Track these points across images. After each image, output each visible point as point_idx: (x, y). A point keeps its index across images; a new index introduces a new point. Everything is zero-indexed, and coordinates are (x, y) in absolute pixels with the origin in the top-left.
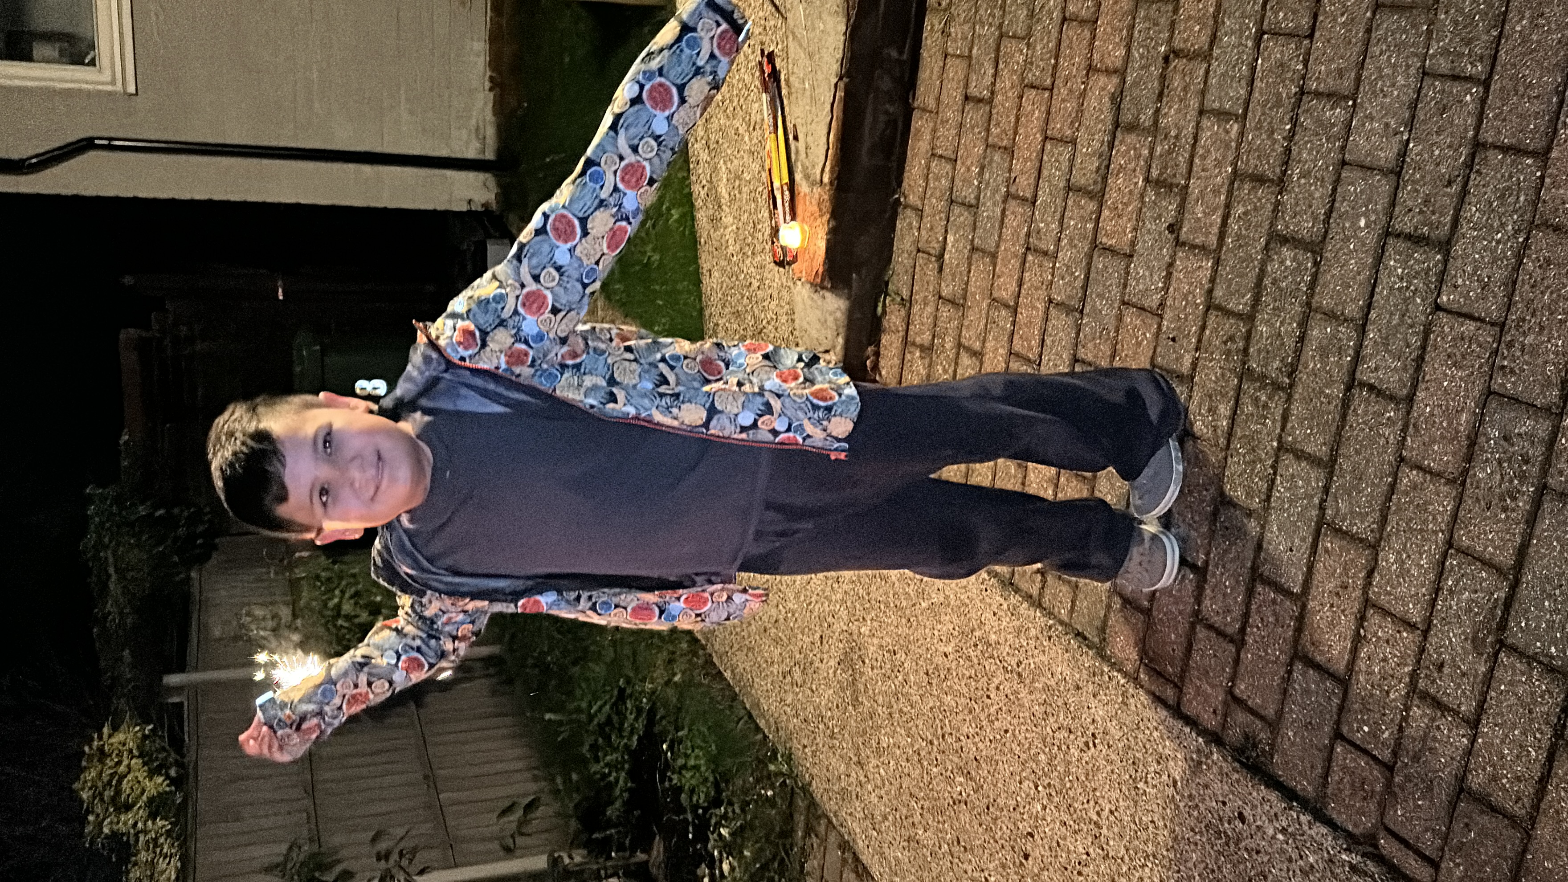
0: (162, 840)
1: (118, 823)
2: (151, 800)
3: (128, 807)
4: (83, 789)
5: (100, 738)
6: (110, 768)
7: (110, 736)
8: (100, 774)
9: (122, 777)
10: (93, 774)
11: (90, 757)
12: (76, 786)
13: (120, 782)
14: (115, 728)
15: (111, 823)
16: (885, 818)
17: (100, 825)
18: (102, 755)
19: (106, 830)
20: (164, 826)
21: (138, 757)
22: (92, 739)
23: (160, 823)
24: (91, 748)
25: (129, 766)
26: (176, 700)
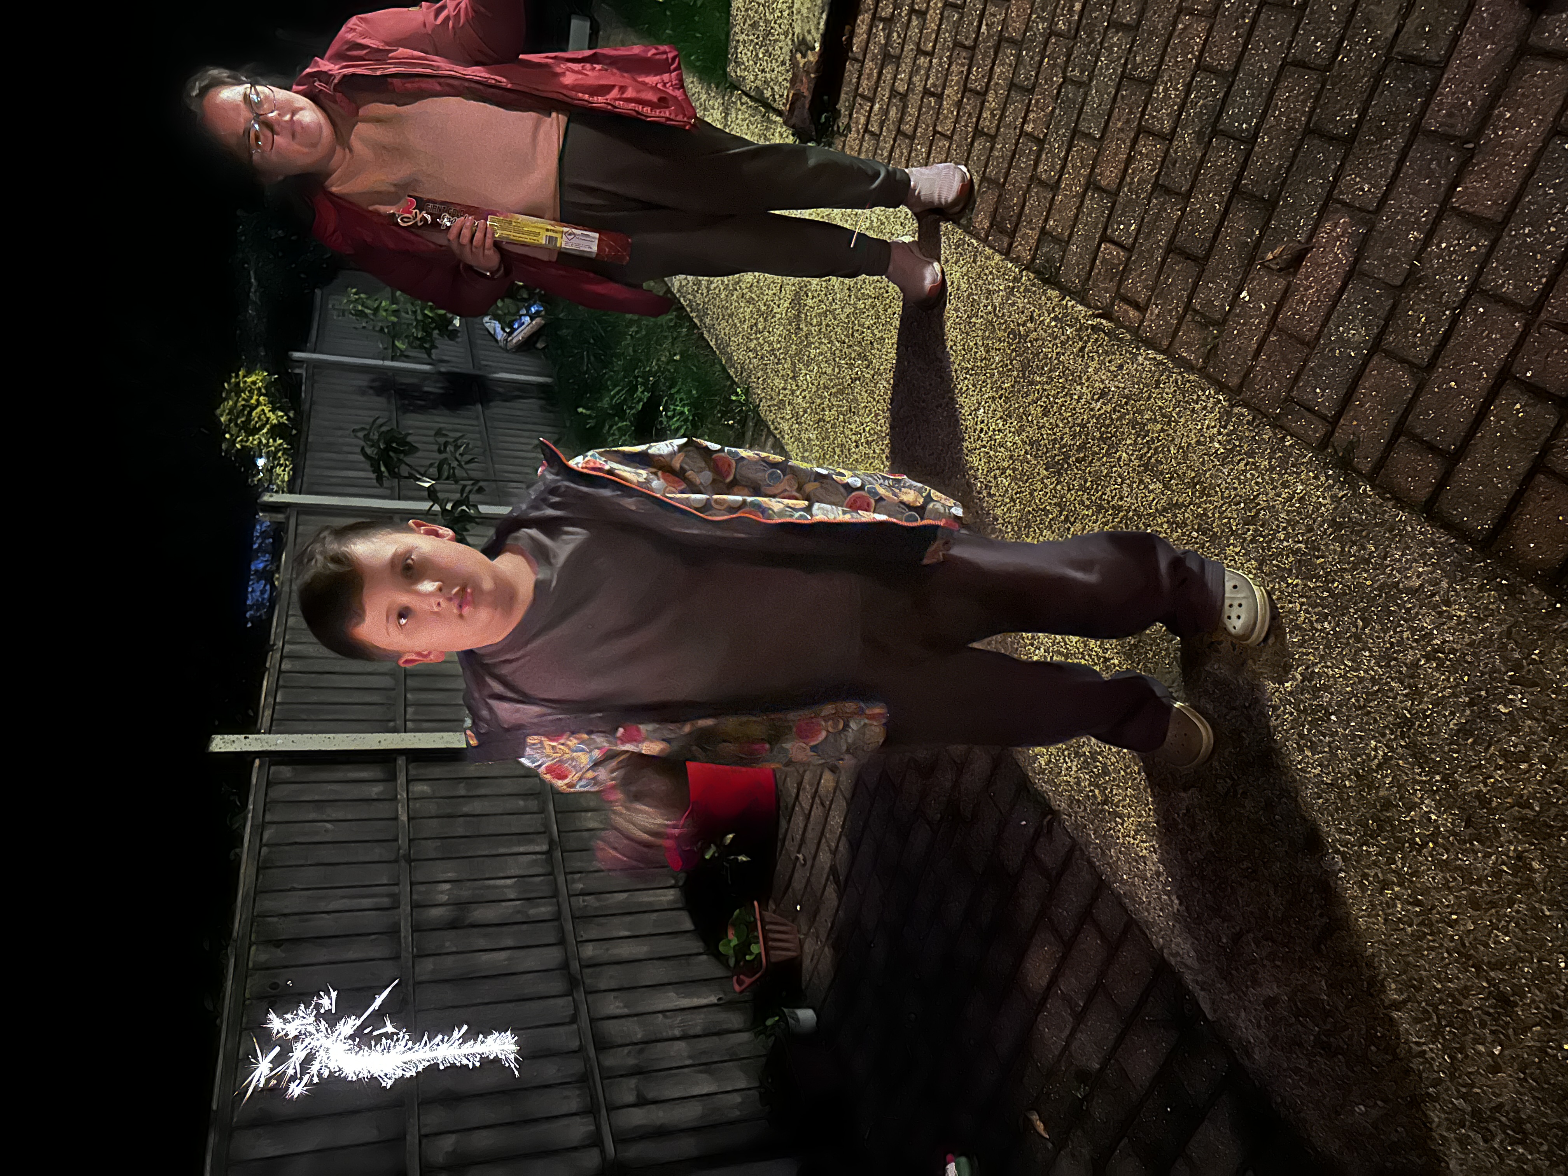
0: (280, 454)
1: (247, 441)
2: (274, 426)
3: (256, 431)
4: (222, 415)
5: (237, 376)
6: (244, 399)
7: (244, 377)
8: (236, 403)
9: (254, 408)
10: (231, 403)
11: (229, 392)
12: (218, 412)
13: (250, 413)
14: (248, 374)
15: (242, 441)
16: (805, 412)
17: (234, 442)
18: (237, 390)
19: (238, 446)
20: (281, 445)
21: (264, 395)
22: (231, 377)
23: (279, 441)
24: (229, 383)
25: (258, 400)
26: (297, 371)
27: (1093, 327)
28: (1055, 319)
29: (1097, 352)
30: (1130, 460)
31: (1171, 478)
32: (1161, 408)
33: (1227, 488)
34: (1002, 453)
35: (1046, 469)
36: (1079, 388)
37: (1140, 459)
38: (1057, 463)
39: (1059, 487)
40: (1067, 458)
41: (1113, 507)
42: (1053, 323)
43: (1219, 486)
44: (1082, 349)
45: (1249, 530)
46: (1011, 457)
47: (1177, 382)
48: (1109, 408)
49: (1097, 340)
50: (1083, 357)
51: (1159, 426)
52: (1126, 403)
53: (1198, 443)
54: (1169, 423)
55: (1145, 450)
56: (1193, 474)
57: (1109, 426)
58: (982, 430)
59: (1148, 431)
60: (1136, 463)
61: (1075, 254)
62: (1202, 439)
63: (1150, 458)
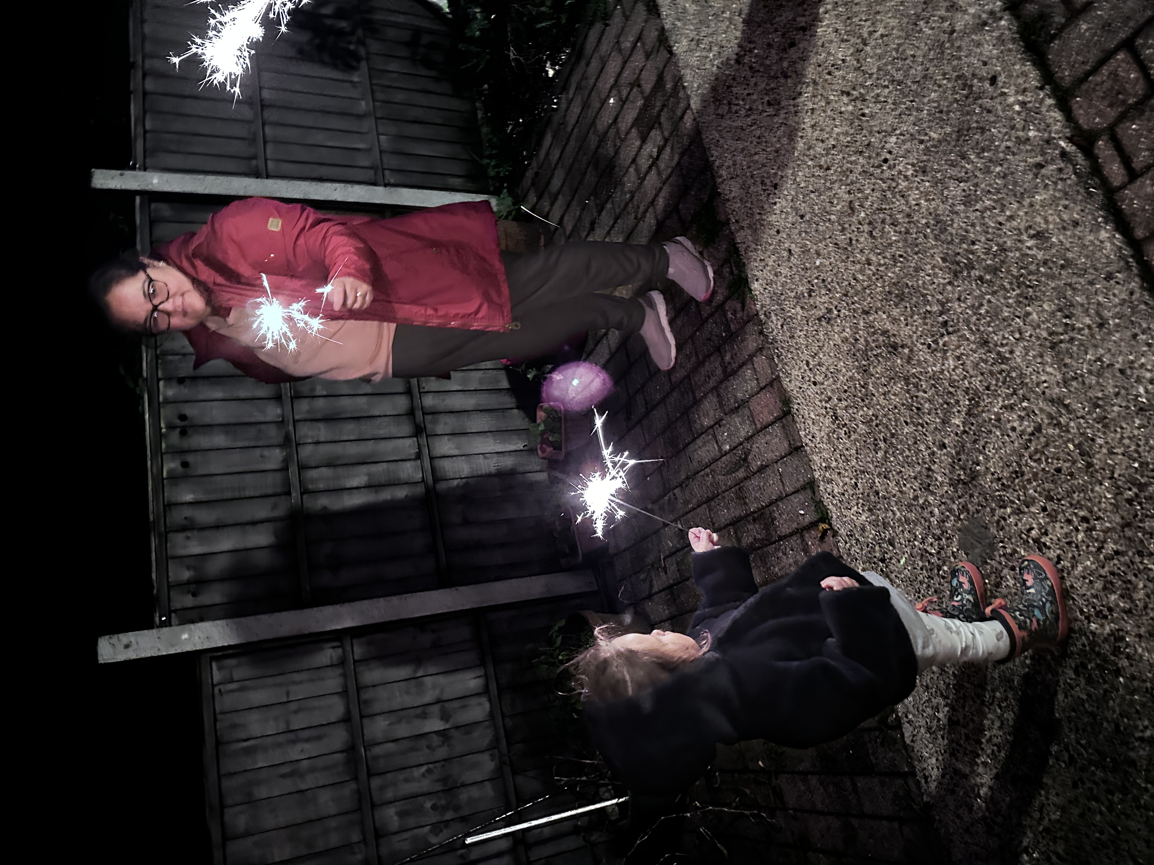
27: (1064, 154)
28: (1023, 104)
29: (1055, 183)
30: (1039, 326)
31: (1075, 379)
32: (1099, 304)
33: (1129, 438)
34: (899, 203)
35: (944, 260)
36: (1015, 206)
37: (1050, 334)
38: (958, 263)
39: (949, 288)
40: (970, 267)
41: (999, 353)
42: (1017, 108)
43: (1122, 428)
44: (1040, 166)
45: (1130, 489)
46: (909, 216)
47: (1132, 293)
48: (1040, 255)
49: (1060, 170)
50: (1036, 176)
51: (1088, 321)
52: (1063, 267)
53: (1122, 371)
54: (1101, 326)
55: (1060, 330)
56: (1100, 395)
57: (1031, 273)
58: (886, 161)
59: (1073, 315)
60: (1045, 334)
61: (1081, 36)
62: (1129, 372)
63: (1061, 341)
